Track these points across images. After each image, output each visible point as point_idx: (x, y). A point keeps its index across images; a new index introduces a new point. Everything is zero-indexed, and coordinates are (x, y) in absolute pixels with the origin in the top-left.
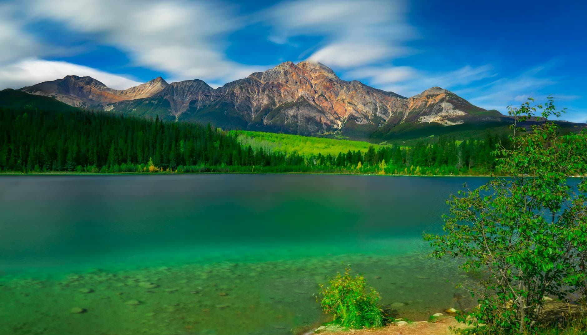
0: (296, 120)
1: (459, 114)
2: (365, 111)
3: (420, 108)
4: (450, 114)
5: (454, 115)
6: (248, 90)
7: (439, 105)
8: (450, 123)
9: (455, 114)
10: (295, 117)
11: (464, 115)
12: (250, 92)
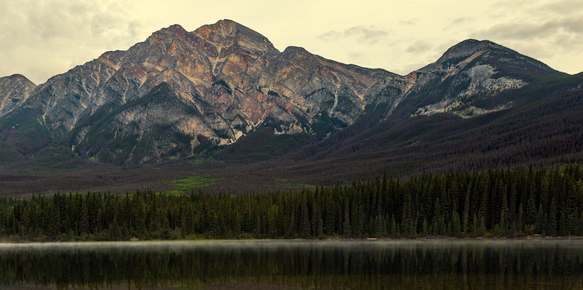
0: (136, 132)
1: (507, 88)
2: (305, 109)
3: (423, 90)
4: (485, 89)
5: (493, 92)
6: (81, 83)
7: (463, 75)
8: (479, 112)
9: (497, 87)
10: (134, 124)
11: (519, 87)
12: (84, 86)
